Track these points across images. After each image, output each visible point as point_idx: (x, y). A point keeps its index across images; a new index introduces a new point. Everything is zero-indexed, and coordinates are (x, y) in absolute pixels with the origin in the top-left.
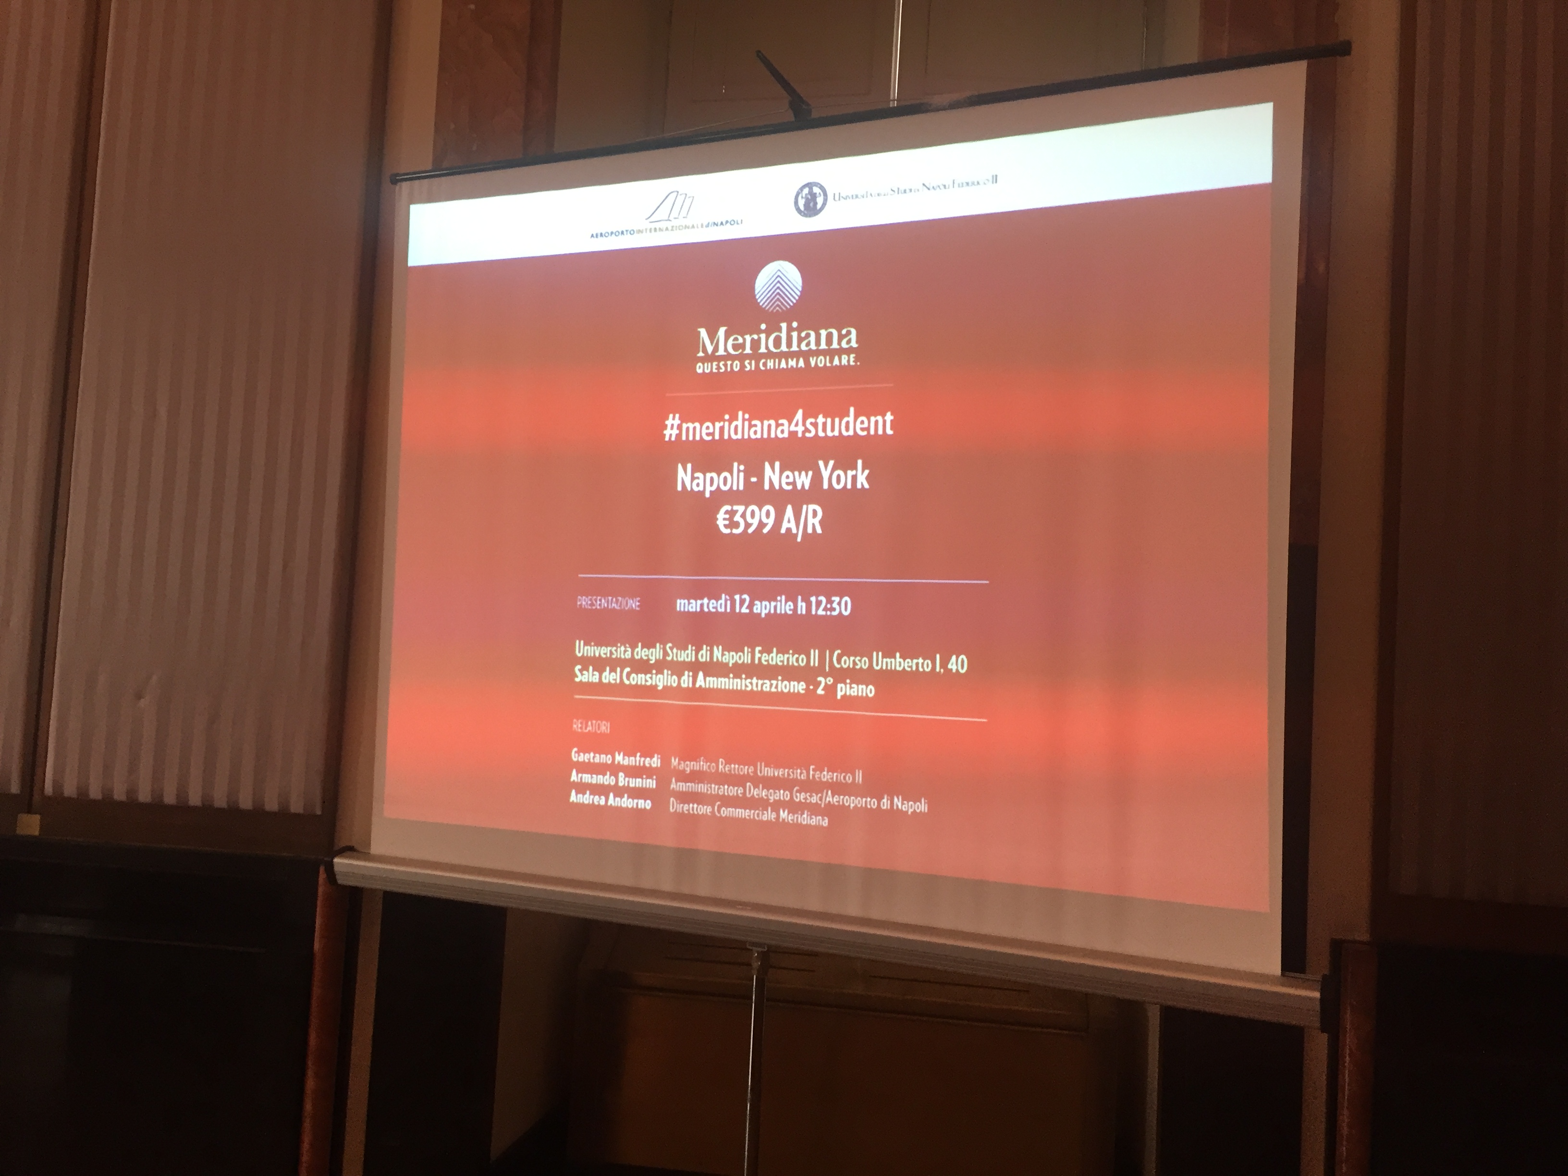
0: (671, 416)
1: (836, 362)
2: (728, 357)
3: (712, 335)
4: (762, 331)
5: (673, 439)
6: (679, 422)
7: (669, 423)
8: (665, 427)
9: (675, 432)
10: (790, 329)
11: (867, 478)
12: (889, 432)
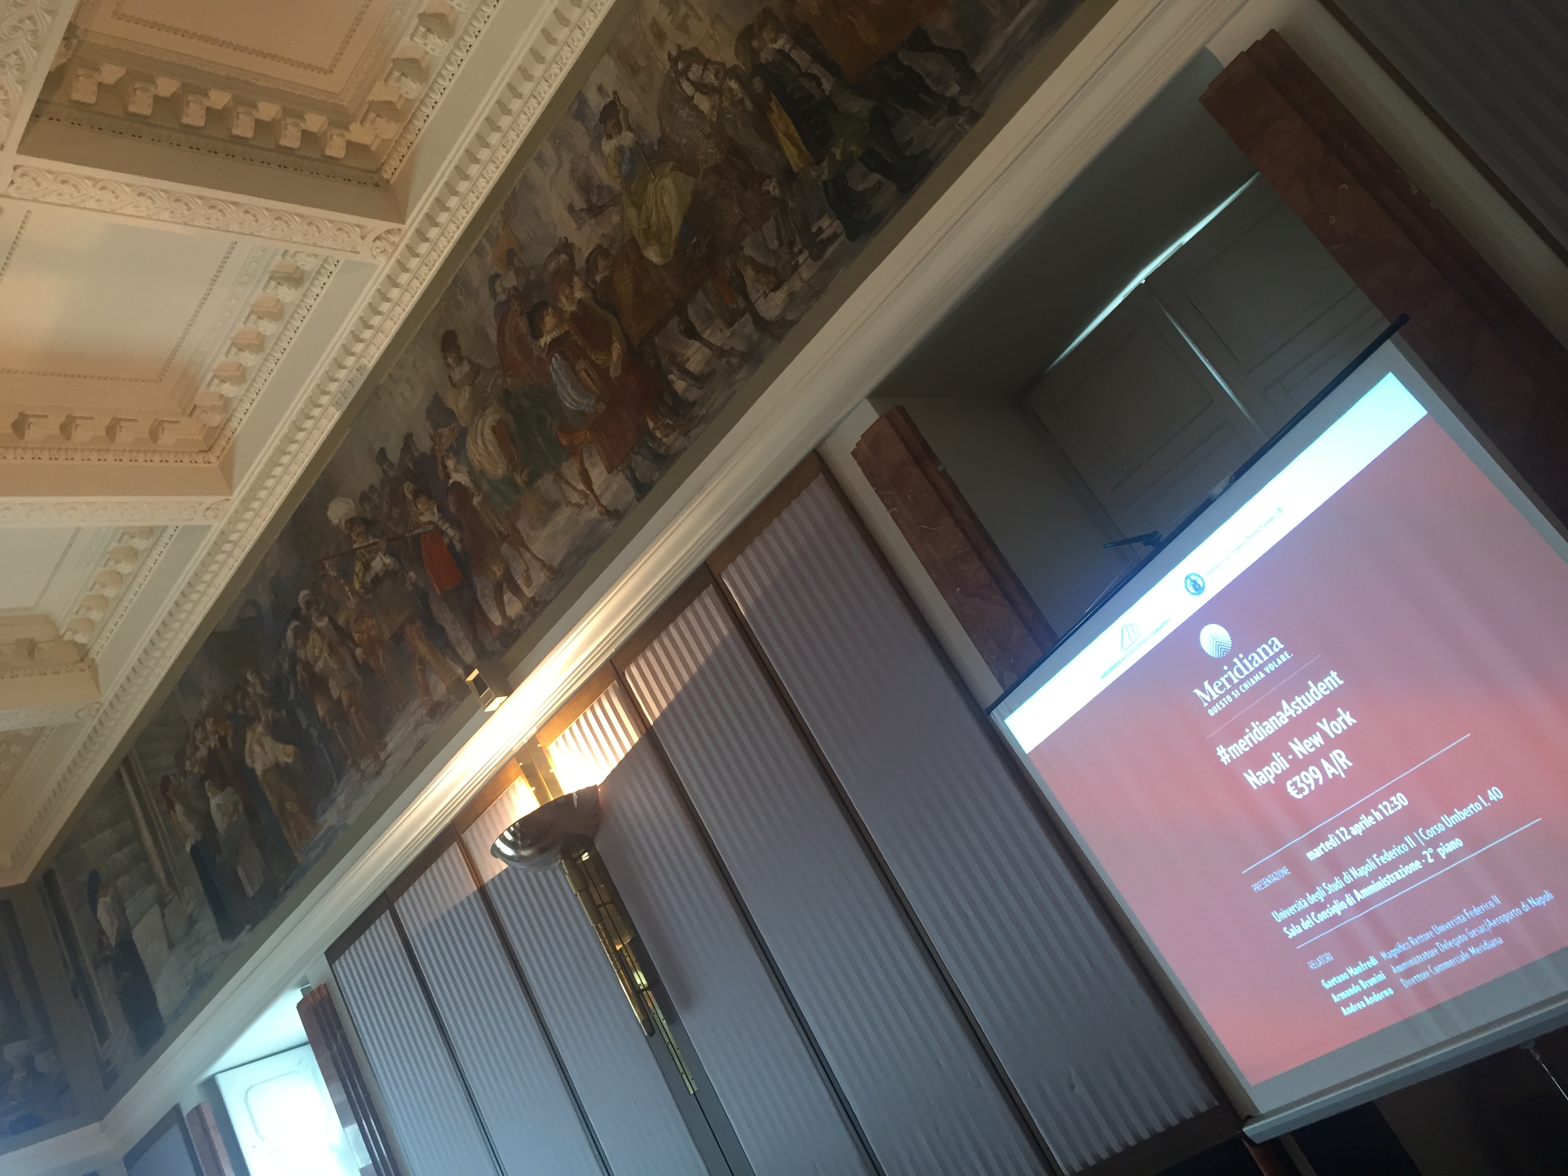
0: (1218, 749)
1: (1280, 662)
2: (1221, 697)
3: (1203, 690)
4: (1227, 671)
5: (1229, 761)
6: (1225, 749)
7: (1219, 753)
8: (1219, 757)
9: (1227, 756)
10: (1241, 660)
11: (1352, 716)
12: (1341, 682)
